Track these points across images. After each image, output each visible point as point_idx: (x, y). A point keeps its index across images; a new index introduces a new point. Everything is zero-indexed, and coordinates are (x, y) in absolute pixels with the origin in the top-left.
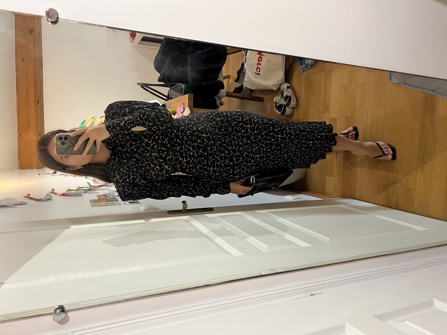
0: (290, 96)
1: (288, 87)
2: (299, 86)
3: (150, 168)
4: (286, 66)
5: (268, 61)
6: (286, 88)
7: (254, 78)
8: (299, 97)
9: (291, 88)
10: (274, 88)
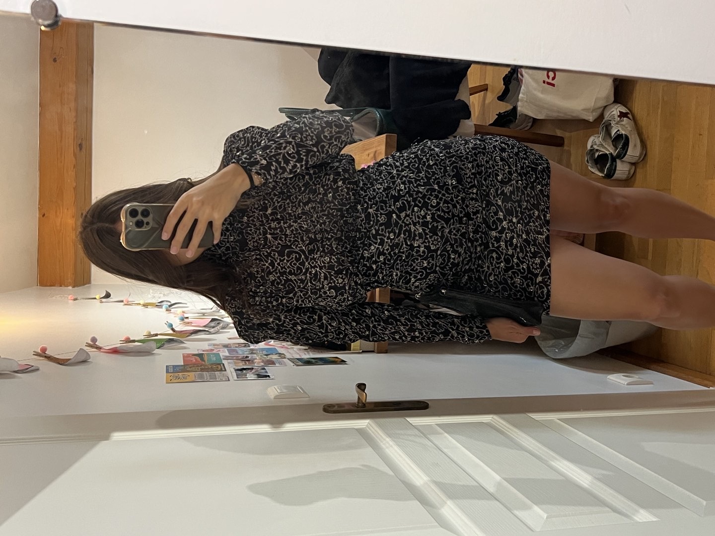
0: (626, 135)
1: (622, 115)
2: (648, 113)
6: (616, 117)
7: (543, 92)
8: (648, 137)
9: (630, 116)
10: (589, 116)
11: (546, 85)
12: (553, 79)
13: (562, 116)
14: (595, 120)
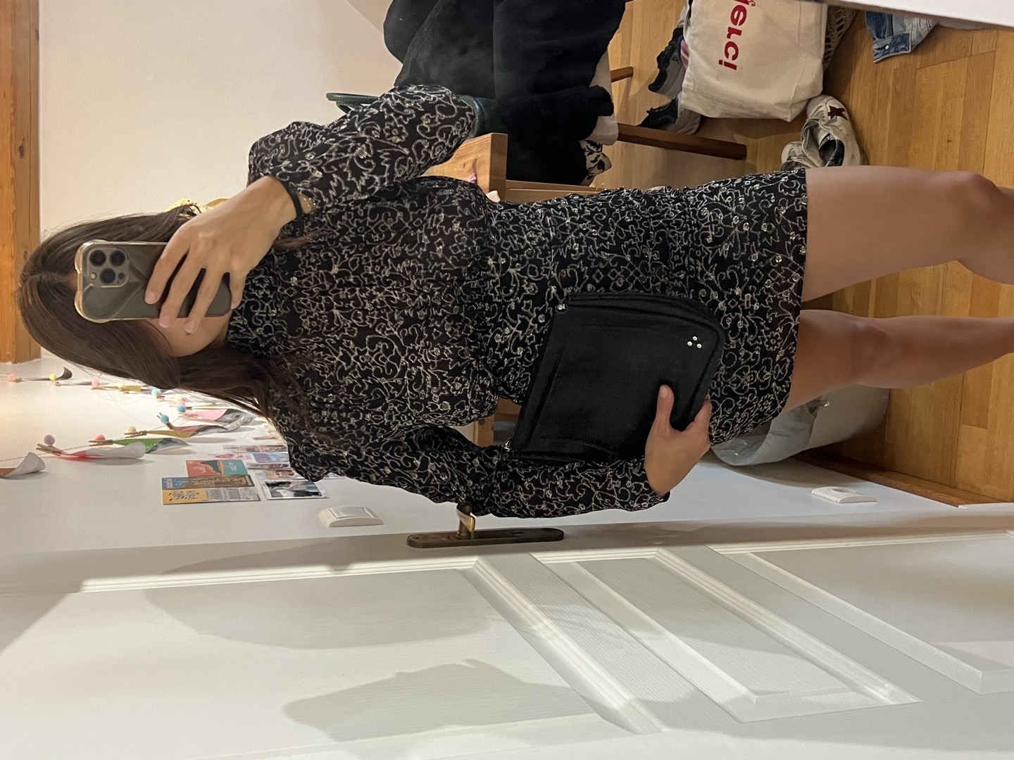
0: (840, 142)
1: (834, 112)
4: (827, 40)
5: (768, 20)
7: (717, 78)
8: (872, 144)
9: (845, 113)
10: (787, 113)
11: (723, 66)
12: (735, 57)
13: (745, 113)
14: (794, 120)
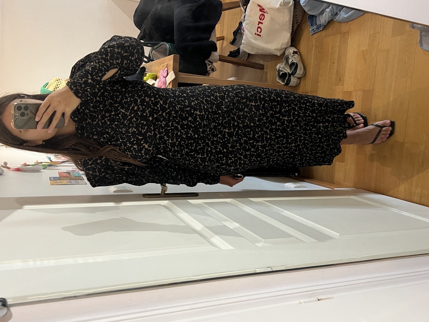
0: (296, 63)
1: (295, 53)
2: (308, 52)
3: (126, 148)
4: (293, 27)
5: (272, 19)
6: (292, 53)
7: (255, 39)
8: (307, 64)
9: (298, 53)
10: (278, 53)
12: (260, 32)
13: (264, 53)
14: (281, 55)
